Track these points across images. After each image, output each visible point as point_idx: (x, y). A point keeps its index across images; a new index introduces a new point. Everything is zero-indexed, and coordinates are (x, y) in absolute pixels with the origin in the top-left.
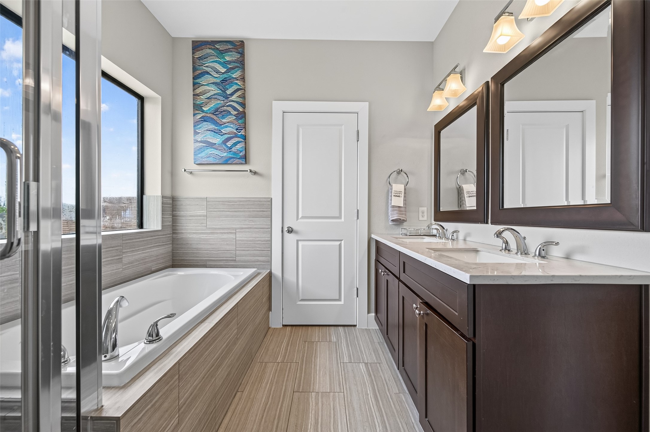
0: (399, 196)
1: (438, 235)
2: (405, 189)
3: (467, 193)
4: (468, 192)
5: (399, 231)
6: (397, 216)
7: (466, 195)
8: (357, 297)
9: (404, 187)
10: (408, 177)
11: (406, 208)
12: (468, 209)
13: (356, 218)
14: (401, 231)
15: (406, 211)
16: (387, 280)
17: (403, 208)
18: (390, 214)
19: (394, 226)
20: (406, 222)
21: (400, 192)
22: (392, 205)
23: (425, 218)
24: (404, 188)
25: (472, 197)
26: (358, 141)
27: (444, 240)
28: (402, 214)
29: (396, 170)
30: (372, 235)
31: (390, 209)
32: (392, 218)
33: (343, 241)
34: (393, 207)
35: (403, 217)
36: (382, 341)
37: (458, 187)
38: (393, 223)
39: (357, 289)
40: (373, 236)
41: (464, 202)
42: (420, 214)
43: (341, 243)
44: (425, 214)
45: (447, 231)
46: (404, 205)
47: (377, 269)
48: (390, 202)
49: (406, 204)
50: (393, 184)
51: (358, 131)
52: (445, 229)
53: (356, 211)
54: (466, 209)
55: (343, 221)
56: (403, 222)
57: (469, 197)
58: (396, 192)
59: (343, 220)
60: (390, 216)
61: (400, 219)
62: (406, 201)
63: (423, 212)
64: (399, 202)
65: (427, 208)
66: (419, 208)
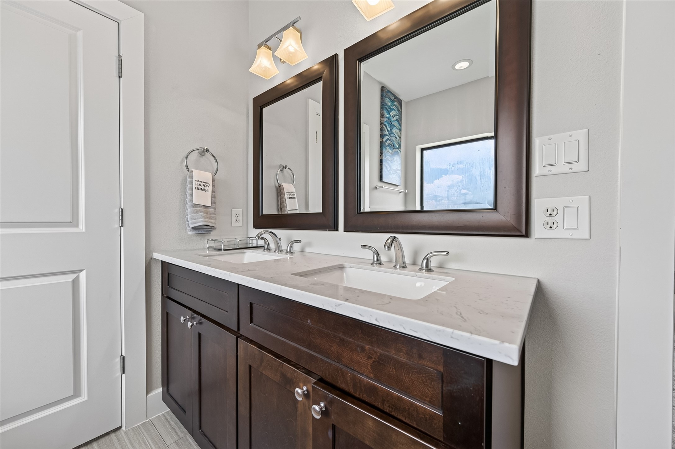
0: (204, 190)
1: (266, 247)
2: (213, 180)
3: (287, 194)
4: (288, 192)
5: (204, 243)
6: (203, 221)
7: (287, 197)
8: (123, 371)
9: (212, 176)
10: (216, 161)
11: (215, 209)
12: (289, 212)
13: (117, 225)
14: (208, 243)
15: (215, 214)
16: (200, 335)
17: (212, 208)
18: (189, 217)
19: (195, 238)
20: (215, 230)
21: (206, 183)
22: (193, 203)
23: (240, 224)
24: (212, 178)
25: (292, 199)
26: (120, 77)
27: (277, 253)
28: (211, 218)
29: (197, 148)
30: (154, 253)
31: (189, 210)
32: (193, 223)
33: (84, 271)
34: (196, 205)
35: (212, 223)
36: (181, 435)
37: (277, 185)
38: (194, 233)
39: (123, 359)
40: (156, 256)
41: (285, 204)
42: (234, 218)
43: (78, 277)
44: (240, 218)
45: (280, 241)
46: (213, 204)
47: (167, 313)
48: (189, 197)
49: (215, 203)
50: (193, 170)
51: (120, 57)
52: (279, 237)
53: (117, 211)
54: (287, 213)
55: (84, 230)
56: (211, 231)
57: (290, 199)
58: (200, 183)
59: (82, 227)
60: (190, 222)
61: (207, 226)
62: (215, 197)
63: (237, 215)
64: (205, 199)
65: (242, 210)
66: (232, 209)
